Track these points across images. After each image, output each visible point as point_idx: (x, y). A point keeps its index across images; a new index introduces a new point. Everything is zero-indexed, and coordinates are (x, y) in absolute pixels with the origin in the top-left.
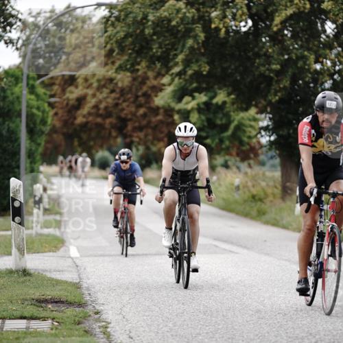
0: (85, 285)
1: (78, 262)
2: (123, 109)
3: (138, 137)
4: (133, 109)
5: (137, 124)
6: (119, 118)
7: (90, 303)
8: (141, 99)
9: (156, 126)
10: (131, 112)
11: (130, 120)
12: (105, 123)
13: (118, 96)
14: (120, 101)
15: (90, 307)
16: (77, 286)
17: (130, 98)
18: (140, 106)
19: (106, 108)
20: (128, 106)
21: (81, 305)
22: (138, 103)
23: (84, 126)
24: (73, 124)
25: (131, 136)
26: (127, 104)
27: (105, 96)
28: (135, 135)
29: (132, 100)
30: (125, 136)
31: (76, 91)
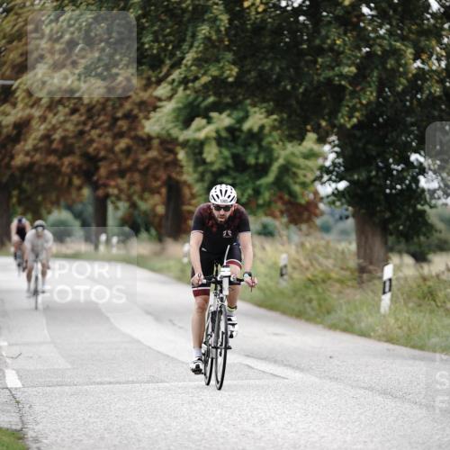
0: (30, 434)
1: (19, 396)
2: (92, 141)
3: (117, 186)
4: (109, 141)
5: (115, 167)
6: (86, 156)
8: (120, 123)
9: (147, 169)
10: (105, 146)
11: (104, 159)
12: (62, 165)
13: (83, 118)
14: (87, 128)
16: (18, 435)
17: (102, 123)
18: (121, 135)
19: (63, 139)
20: (100, 136)
22: (116, 130)
23: (28, 169)
24: (8, 166)
25: (106, 186)
26: (98, 131)
27: (62, 119)
28: (112, 183)
29: (106, 124)
30: (95, 186)
31: (14, 112)
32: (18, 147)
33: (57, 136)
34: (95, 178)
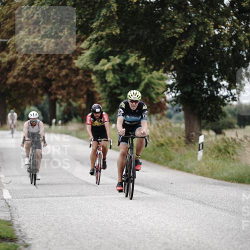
0: (16, 223)
1: (10, 203)
2: (48, 71)
3: (61, 94)
4: (57, 71)
5: (60, 84)
6: (45, 78)
7: (20, 238)
8: (62, 61)
9: (77, 85)
10: (55, 74)
11: (54, 80)
12: (33, 83)
13: (43, 59)
14: (46, 64)
15: (21, 242)
16: (9, 223)
17: (53, 61)
18: (63, 68)
19: (33, 70)
20: (52, 68)
21: (13, 239)
22: (60, 65)
23: (15, 85)
24: (5, 84)
25: (55, 94)
26: (51, 66)
27: (32, 59)
28: (59, 93)
29: (56, 62)
30: (50, 94)
31: (7, 56)
32: (10, 74)
33: (30, 68)
34: (50, 90)
